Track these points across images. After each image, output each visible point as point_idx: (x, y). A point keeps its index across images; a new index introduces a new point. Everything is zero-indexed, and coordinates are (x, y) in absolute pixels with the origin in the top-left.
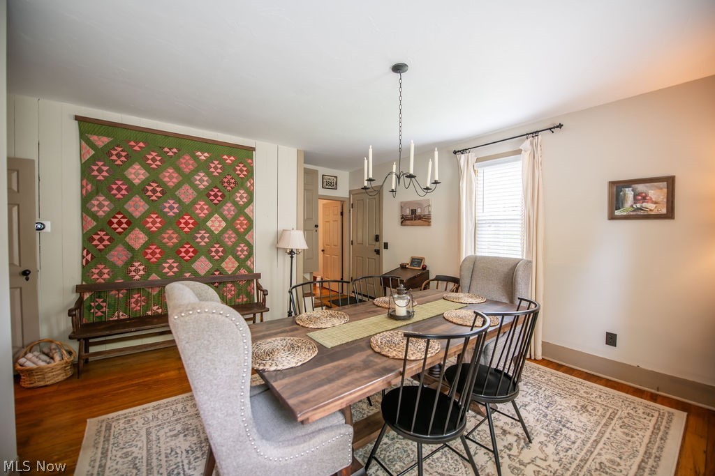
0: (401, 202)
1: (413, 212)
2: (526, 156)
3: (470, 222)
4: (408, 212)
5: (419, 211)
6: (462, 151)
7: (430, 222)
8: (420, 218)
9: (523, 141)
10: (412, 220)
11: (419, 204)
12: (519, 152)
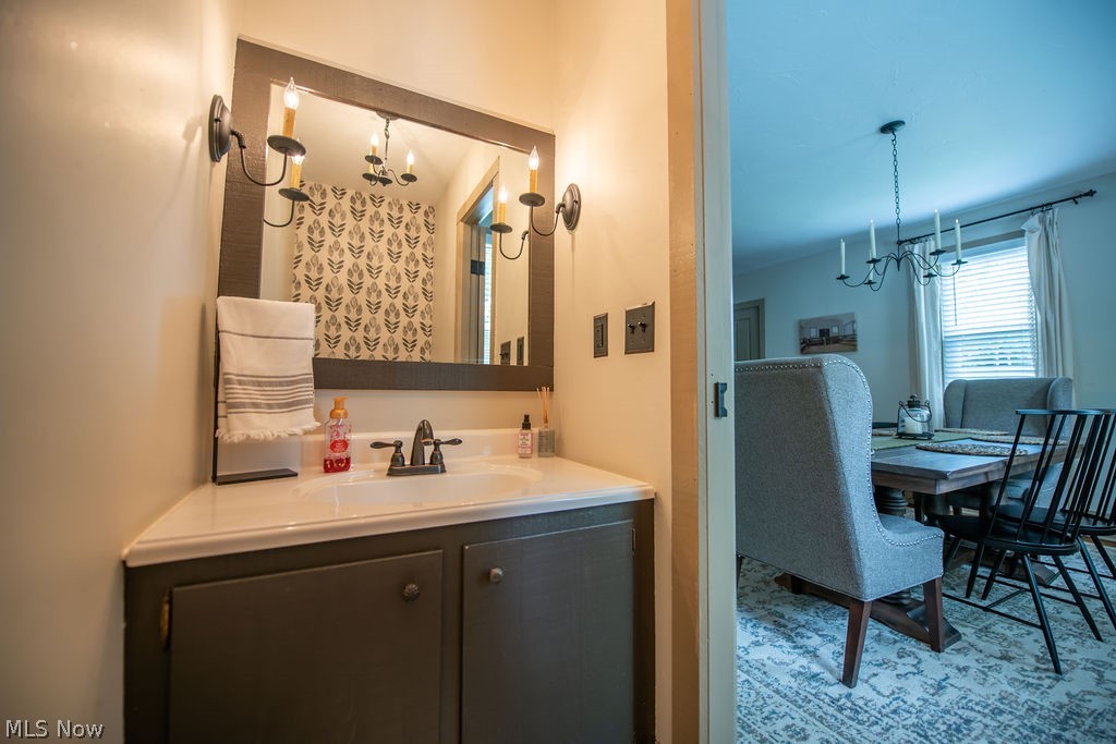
0: (800, 321)
1: (824, 333)
2: (1033, 239)
3: (933, 339)
4: (814, 333)
5: (835, 331)
6: (912, 241)
7: (855, 346)
8: (837, 340)
9: (1026, 219)
10: (822, 344)
11: (835, 321)
12: (1021, 234)
